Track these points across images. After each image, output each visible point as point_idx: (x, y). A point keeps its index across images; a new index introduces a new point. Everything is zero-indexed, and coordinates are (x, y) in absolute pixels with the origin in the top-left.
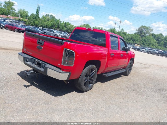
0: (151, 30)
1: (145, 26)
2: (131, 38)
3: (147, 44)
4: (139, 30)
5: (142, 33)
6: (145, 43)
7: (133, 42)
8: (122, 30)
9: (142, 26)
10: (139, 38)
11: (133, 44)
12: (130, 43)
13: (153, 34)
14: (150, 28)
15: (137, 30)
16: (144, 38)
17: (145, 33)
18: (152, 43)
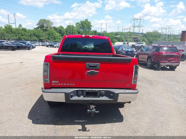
0: (52, 23)
1: (44, 20)
2: (33, 34)
3: (51, 38)
4: (39, 24)
5: (43, 27)
6: (50, 38)
7: (37, 39)
8: (20, 25)
9: (41, 20)
10: (42, 33)
11: (37, 41)
12: (34, 40)
13: (54, 27)
14: (49, 21)
15: (37, 25)
16: (47, 32)
17: (46, 27)
18: (56, 36)
